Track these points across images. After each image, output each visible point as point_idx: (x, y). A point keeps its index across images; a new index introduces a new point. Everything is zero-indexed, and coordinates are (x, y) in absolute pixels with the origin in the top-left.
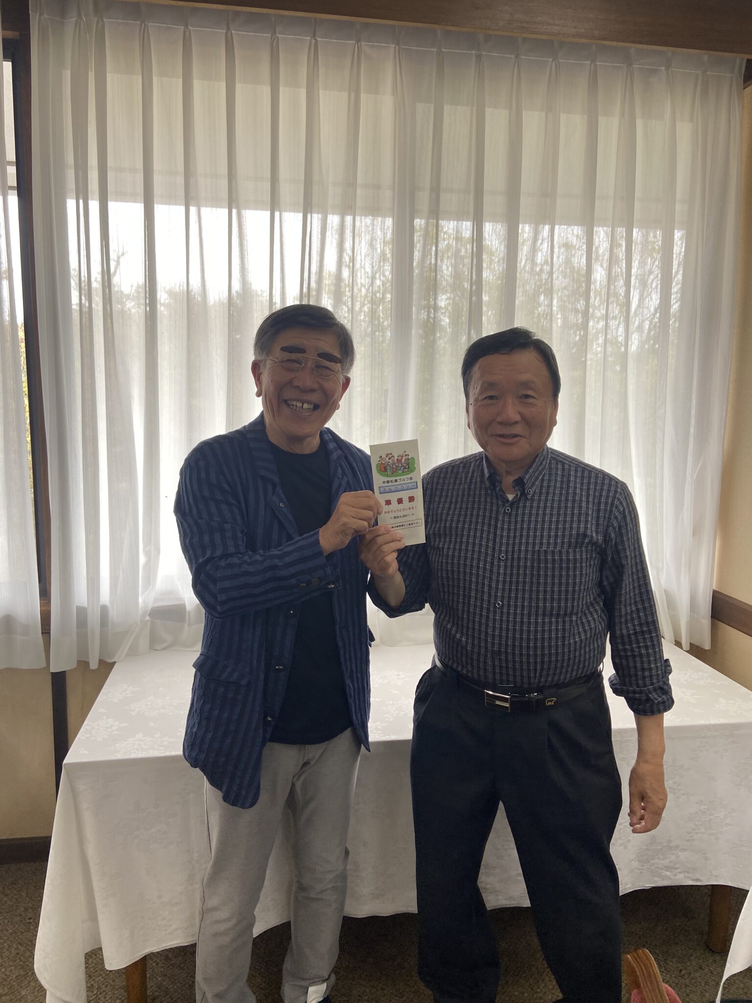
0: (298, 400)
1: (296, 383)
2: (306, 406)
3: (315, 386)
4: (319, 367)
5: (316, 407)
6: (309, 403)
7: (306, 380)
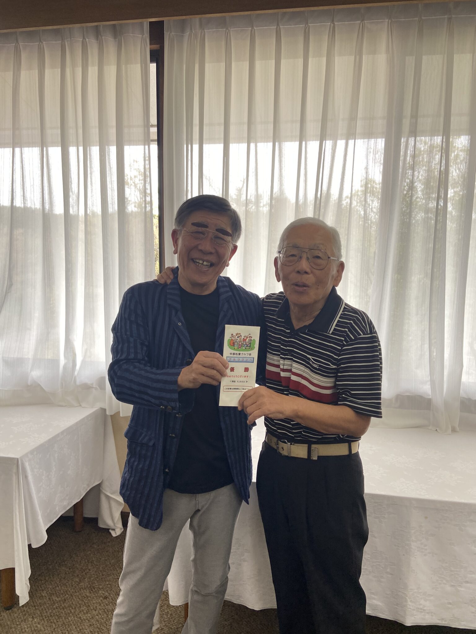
0: (200, 259)
1: (200, 248)
2: (205, 263)
3: (213, 251)
4: (217, 237)
5: (212, 265)
6: (207, 261)
7: (207, 246)
